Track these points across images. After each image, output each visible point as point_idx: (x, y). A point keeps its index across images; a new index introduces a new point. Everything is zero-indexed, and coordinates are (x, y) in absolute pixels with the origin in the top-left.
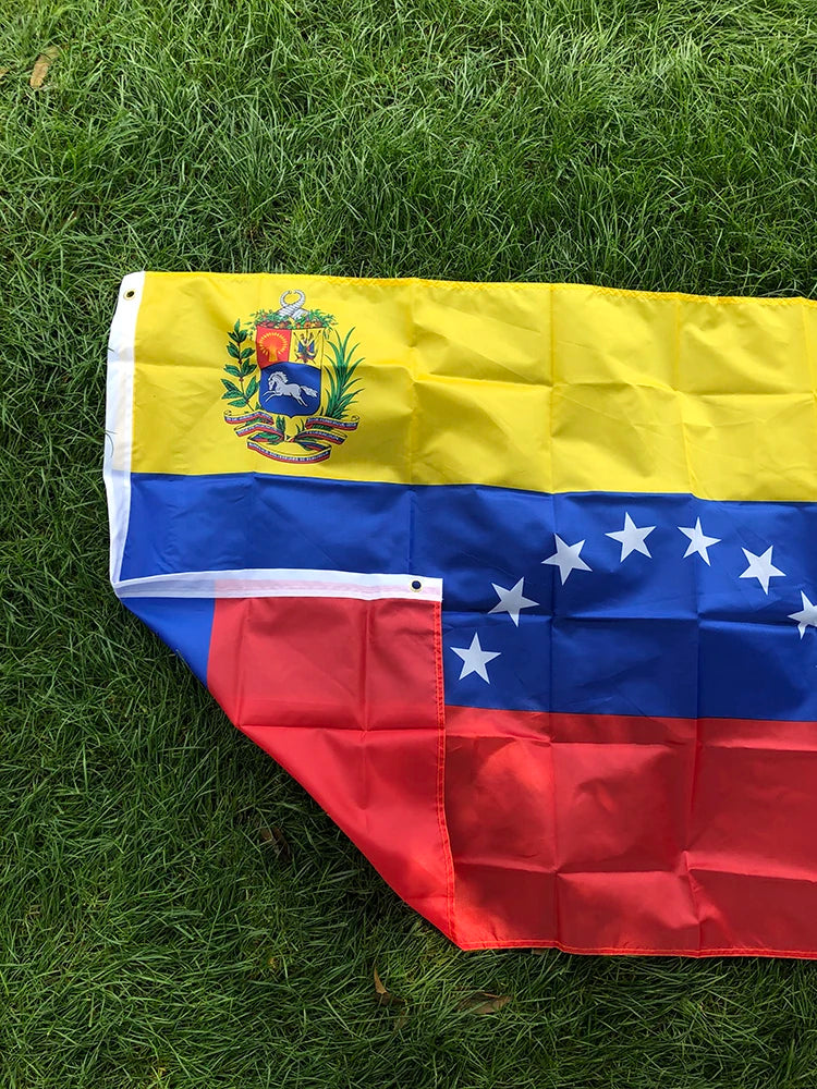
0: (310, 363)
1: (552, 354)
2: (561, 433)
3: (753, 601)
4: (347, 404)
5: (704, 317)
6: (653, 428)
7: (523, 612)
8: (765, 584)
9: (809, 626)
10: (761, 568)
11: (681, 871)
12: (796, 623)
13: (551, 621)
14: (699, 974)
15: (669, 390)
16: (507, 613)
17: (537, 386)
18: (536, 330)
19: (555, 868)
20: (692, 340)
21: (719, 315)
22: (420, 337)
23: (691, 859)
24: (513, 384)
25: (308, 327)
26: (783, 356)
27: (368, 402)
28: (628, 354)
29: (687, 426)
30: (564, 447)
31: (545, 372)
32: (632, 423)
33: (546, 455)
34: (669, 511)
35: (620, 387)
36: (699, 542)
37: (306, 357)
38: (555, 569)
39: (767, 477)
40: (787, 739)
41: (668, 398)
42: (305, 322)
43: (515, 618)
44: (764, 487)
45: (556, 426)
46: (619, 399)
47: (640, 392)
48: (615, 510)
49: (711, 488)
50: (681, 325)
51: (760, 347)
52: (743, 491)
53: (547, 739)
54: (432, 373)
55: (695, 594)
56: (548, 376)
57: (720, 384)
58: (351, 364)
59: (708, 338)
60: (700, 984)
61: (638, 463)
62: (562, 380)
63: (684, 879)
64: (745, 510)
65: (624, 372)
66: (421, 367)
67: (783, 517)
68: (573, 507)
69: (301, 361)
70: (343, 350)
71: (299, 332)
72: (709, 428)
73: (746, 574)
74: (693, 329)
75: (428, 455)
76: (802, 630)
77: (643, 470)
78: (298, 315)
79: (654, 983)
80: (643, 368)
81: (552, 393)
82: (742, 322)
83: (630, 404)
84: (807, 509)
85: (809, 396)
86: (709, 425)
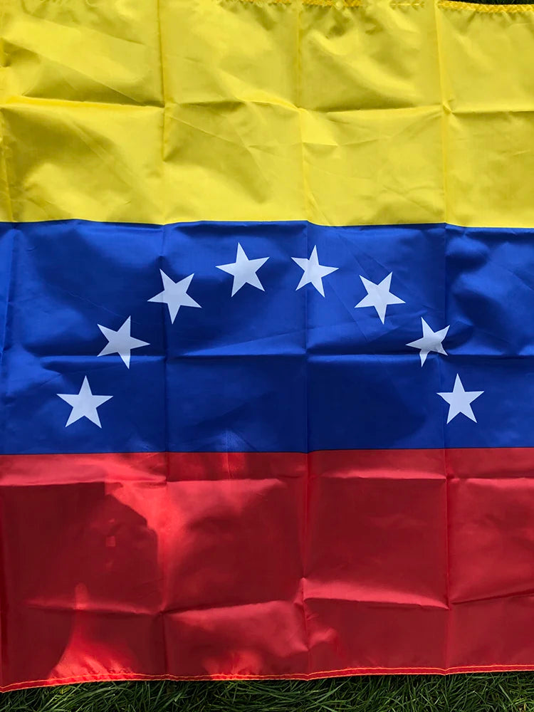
1: (161, 70)
2: (174, 156)
3: (368, 330)
5: (330, 23)
6: (268, 150)
7: (134, 352)
8: (382, 313)
9: (431, 353)
10: (379, 296)
11: (297, 601)
12: (417, 351)
13: (165, 360)
14: (312, 692)
15: (288, 105)
16: (117, 354)
17: (148, 107)
18: (139, 42)
19: (162, 608)
20: (315, 49)
21: (346, 20)
22: (12, 55)
23: (311, 589)
24: (120, 105)
26: (411, 64)
28: (244, 68)
29: (307, 145)
30: (174, 172)
31: (154, 91)
32: (247, 144)
33: (154, 182)
34: (283, 239)
35: (233, 106)
36: (314, 272)
38: (164, 307)
39: (390, 198)
41: (288, 116)
43: (126, 359)
44: (386, 209)
45: (167, 150)
46: (232, 119)
47: (255, 109)
48: (226, 241)
50: (303, 33)
51: (388, 55)
52: (366, 215)
53: (161, 478)
54: (27, 95)
55: (306, 327)
56: (159, 97)
57: (344, 100)
59: (332, 46)
61: (255, 190)
62: (172, 100)
63: (300, 608)
64: (365, 236)
65: (238, 89)
67: (406, 242)
68: (182, 239)
72: (336, 147)
73: (363, 303)
74: (319, 37)
75: (27, 190)
76: (423, 357)
77: (257, 196)
79: (269, 701)
80: (260, 84)
81: (163, 115)
82: (370, 27)
83: (244, 124)
84: (433, 231)
85: (437, 108)
86: (337, 145)
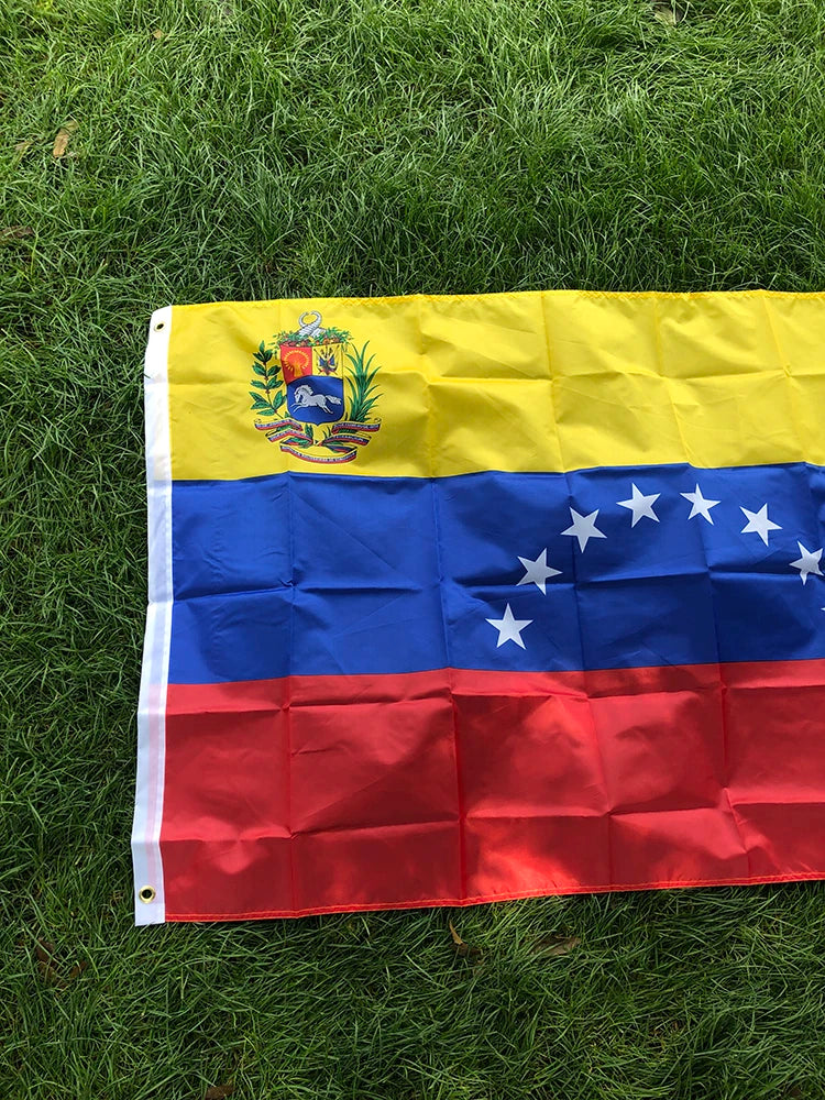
0: (332, 374)
1: (549, 351)
2: (565, 418)
3: (756, 553)
4: (368, 408)
5: (680, 312)
6: (645, 410)
7: (549, 581)
8: (765, 537)
9: (809, 574)
10: (760, 523)
11: (724, 807)
12: (797, 571)
13: (575, 588)
14: (753, 899)
15: (655, 376)
16: (533, 583)
17: (539, 381)
18: (532, 332)
19: (608, 809)
20: (671, 332)
21: (693, 308)
22: (428, 345)
23: (733, 795)
24: (516, 380)
25: (327, 343)
26: (752, 340)
27: (388, 405)
28: (617, 347)
29: (676, 405)
30: (567, 432)
31: (544, 367)
32: (628, 405)
33: (555, 439)
34: (671, 479)
35: (614, 376)
36: (701, 505)
37: (328, 369)
38: (574, 539)
39: (751, 444)
40: (803, 674)
41: (655, 383)
42: (324, 339)
43: (542, 587)
44: (753, 452)
45: (560, 413)
46: (613, 386)
47: (632, 379)
48: (622, 481)
49: (704, 458)
50: (660, 319)
51: (731, 334)
52: (735, 458)
53: (584, 696)
54: (444, 376)
55: (703, 550)
56: (549, 373)
57: (700, 368)
58: (370, 372)
59: (686, 329)
60: (754, 910)
61: (637, 440)
62: (560, 374)
63: (730, 815)
64: (737, 475)
65: (615, 363)
66: (432, 371)
67: (772, 478)
68: (585, 482)
69: (323, 374)
70: (361, 361)
71: (318, 349)
72: (696, 407)
73: (747, 530)
74: (671, 322)
75: (444, 450)
76: (804, 577)
77: (642, 445)
78: (317, 333)
79: (713, 911)
80: (631, 359)
81: (552, 386)
82: (713, 313)
83: (623, 389)
84: (794, 469)
85: (780, 372)
86: (697, 404)
